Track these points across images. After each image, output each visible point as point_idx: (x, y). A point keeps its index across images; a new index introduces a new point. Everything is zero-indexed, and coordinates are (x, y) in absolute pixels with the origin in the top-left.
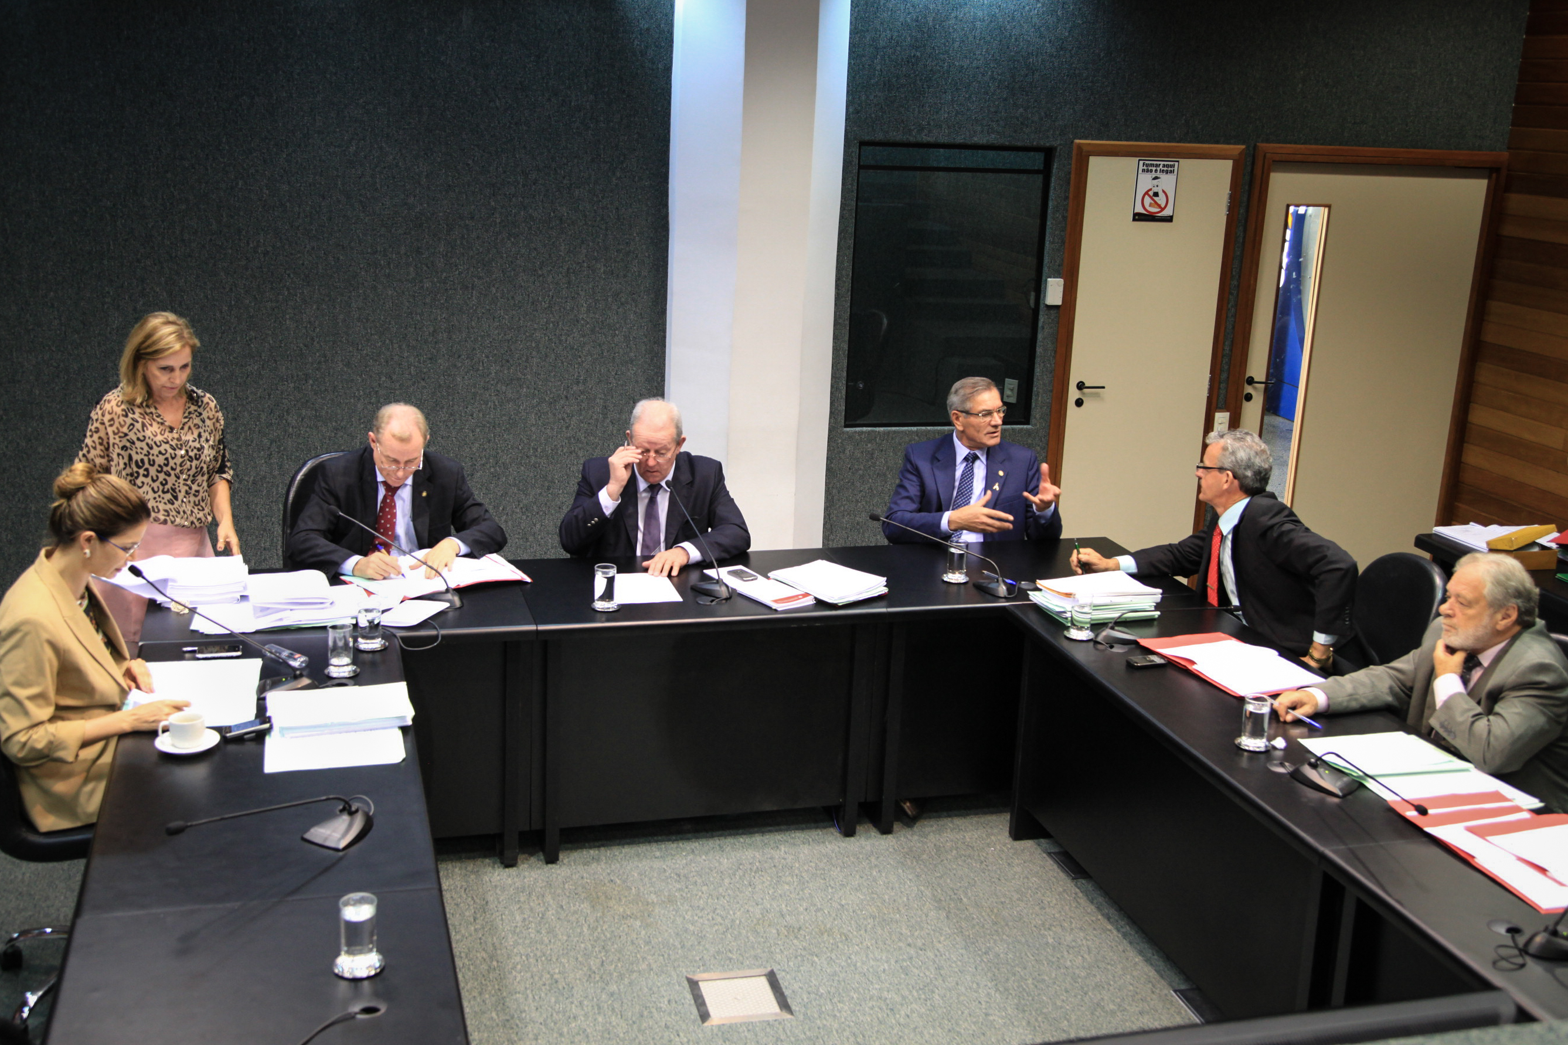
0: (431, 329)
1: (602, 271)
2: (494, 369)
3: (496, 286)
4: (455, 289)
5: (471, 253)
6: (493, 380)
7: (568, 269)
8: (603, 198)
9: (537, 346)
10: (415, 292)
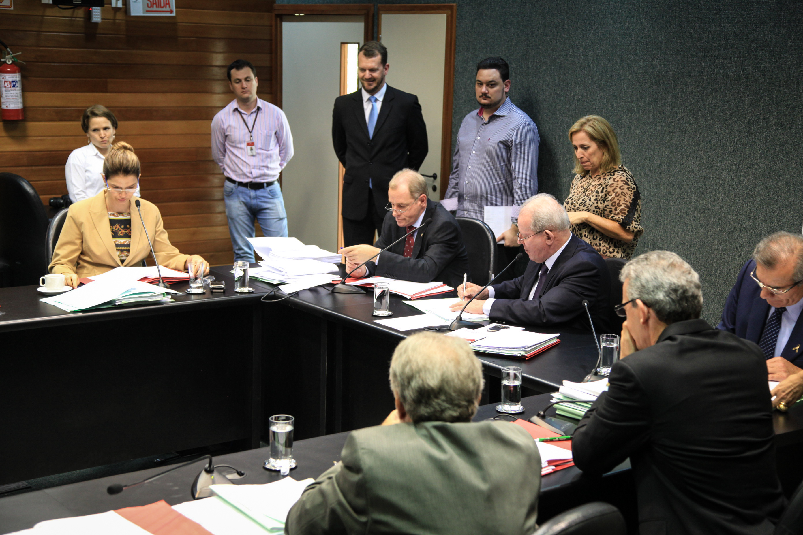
0: (659, 162)
1: (774, 122)
2: (694, 198)
3: (700, 131)
4: (674, 132)
5: (687, 104)
6: (693, 208)
7: (749, 120)
8: (779, 58)
9: (723, 184)
10: (652, 133)
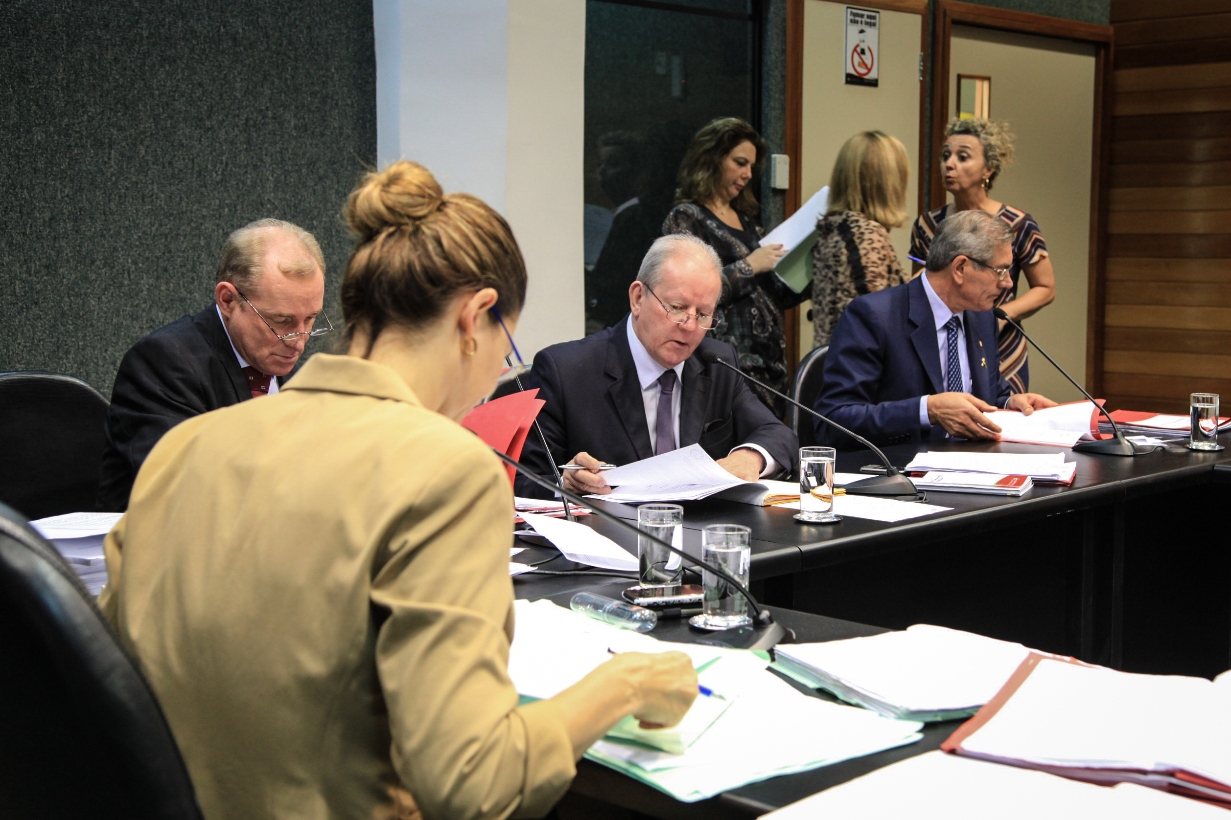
0: (47, 215)
1: (292, 124)
2: (146, 282)
3: (146, 143)
4: (82, 146)
5: (106, 86)
6: (145, 302)
7: (247, 120)
9: (208, 244)
10: (19, 149)
